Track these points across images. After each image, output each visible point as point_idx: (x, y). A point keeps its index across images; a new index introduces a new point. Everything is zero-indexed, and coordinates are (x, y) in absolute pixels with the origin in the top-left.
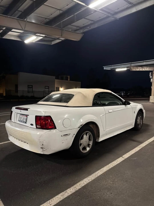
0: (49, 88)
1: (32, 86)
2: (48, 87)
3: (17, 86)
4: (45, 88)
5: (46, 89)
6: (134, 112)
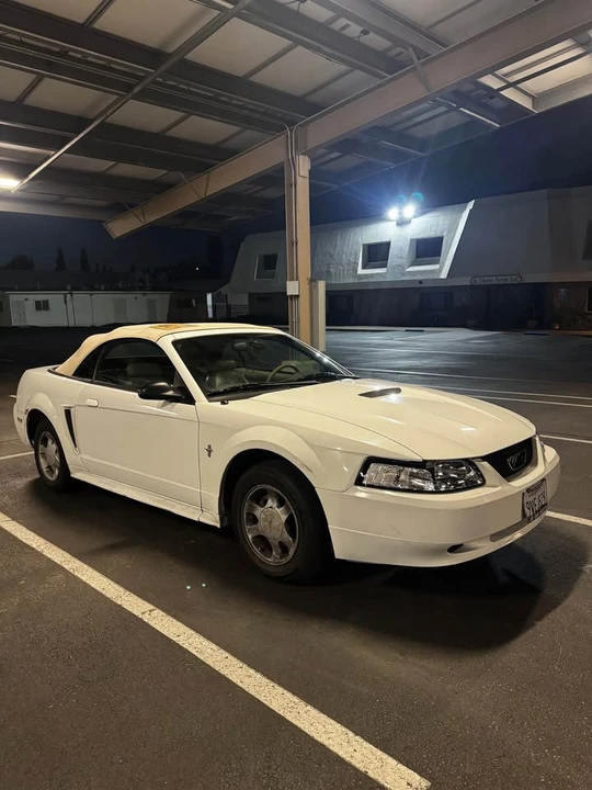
6: (209, 451)
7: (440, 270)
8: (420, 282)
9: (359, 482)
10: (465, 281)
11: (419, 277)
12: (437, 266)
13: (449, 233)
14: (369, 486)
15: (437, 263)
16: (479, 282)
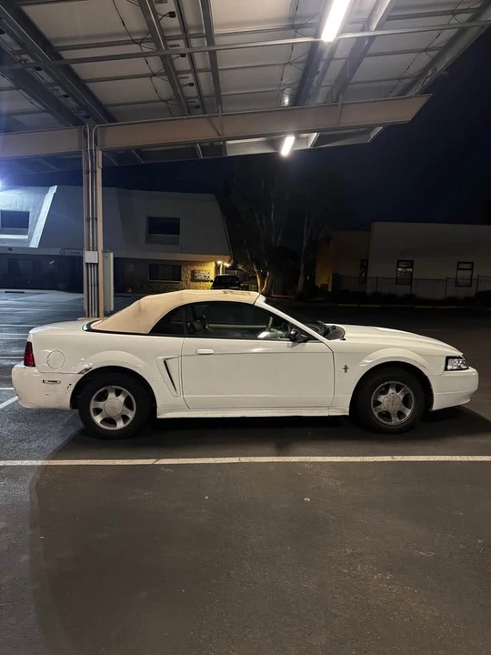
0: (472, 270)
1: (412, 262)
2: (469, 266)
3: (364, 265)
4: (458, 269)
5: (459, 271)
6: (346, 368)
7: (29, 240)
8: (10, 249)
9: (446, 369)
10: (56, 252)
11: (8, 245)
12: (26, 237)
13: (34, 208)
14: (451, 370)
15: (25, 233)
16: (68, 253)
